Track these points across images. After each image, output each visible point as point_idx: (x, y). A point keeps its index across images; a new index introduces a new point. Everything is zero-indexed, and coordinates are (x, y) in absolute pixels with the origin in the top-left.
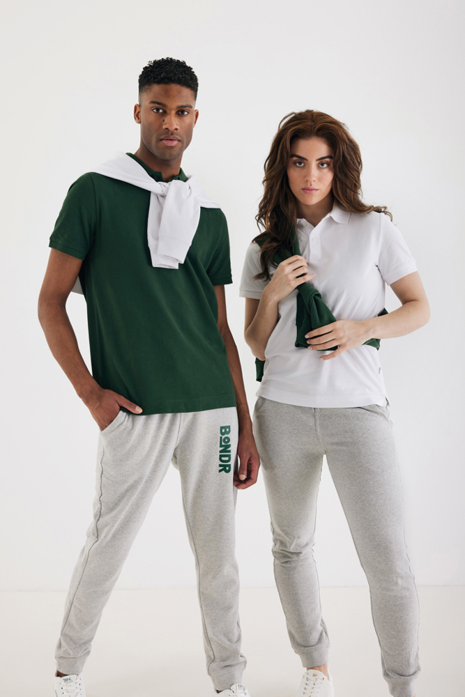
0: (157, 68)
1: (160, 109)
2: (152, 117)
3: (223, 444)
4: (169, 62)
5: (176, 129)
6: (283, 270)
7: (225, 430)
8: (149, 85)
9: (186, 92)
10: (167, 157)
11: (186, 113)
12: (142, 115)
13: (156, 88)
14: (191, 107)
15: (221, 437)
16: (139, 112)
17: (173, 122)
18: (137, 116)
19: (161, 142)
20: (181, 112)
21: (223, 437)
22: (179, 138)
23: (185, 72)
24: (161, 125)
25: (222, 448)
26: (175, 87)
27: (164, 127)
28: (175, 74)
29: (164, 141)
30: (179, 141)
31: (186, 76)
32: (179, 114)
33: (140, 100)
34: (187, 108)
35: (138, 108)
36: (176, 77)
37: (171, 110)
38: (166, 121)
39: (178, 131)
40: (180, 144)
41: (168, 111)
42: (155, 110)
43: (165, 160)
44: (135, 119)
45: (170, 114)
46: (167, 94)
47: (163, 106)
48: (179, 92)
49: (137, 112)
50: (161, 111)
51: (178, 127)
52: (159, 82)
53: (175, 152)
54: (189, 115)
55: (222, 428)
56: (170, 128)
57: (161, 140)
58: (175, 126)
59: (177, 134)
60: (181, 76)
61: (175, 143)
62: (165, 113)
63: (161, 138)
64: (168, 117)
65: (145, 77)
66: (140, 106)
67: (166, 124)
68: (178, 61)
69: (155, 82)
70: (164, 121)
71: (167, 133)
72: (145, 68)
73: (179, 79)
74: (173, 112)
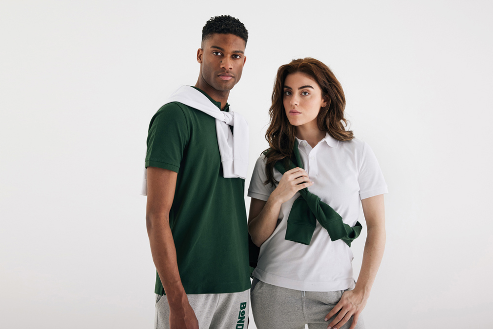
0: (218, 22)
1: (219, 52)
2: (212, 58)
3: (241, 316)
4: (227, 18)
5: (231, 69)
6: (287, 178)
7: (243, 305)
8: (211, 34)
9: (240, 40)
10: (223, 89)
11: (238, 57)
12: (204, 57)
13: (217, 37)
14: (243, 53)
15: (240, 311)
16: (201, 55)
17: (229, 63)
18: (199, 57)
19: (218, 78)
20: (235, 56)
21: (242, 311)
22: (233, 75)
23: (239, 26)
24: (219, 65)
25: (239, 320)
26: (232, 37)
27: (221, 66)
28: (232, 27)
29: (221, 77)
30: (233, 77)
31: (240, 29)
32: (233, 58)
33: (203, 45)
34: (240, 53)
35: (201, 52)
36: (233, 29)
37: (228, 53)
38: (223, 62)
39: (232, 70)
40: (233, 80)
41: (225, 55)
42: (215, 53)
43: (221, 91)
44: (198, 59)
45: (226, 57)
46: (225, 41)
47: (222, 50)
48: (235, 40)
49: (199, 54)
50: (219, 54)
51: (232, 67)
52: (220, 32)
53: (229, 85)
54: (241, 59)
55: (242, 304)
56: (226, 68)
57: (218, 76)
58: (230, 66)
59: (231, 72)
60: (237, 29)
61: (229, 78)
62: (223, 56)
63: (219, 74)
64: (225, 59)
65: (208, 28)
66: (202, 50)
67: (223, 64)
68: (234, 18)
69: (216, 32)
70: (221, 62)
71: (224, 71)
72: (208, 22)
73: (235, 30)
74: (229, 56)
